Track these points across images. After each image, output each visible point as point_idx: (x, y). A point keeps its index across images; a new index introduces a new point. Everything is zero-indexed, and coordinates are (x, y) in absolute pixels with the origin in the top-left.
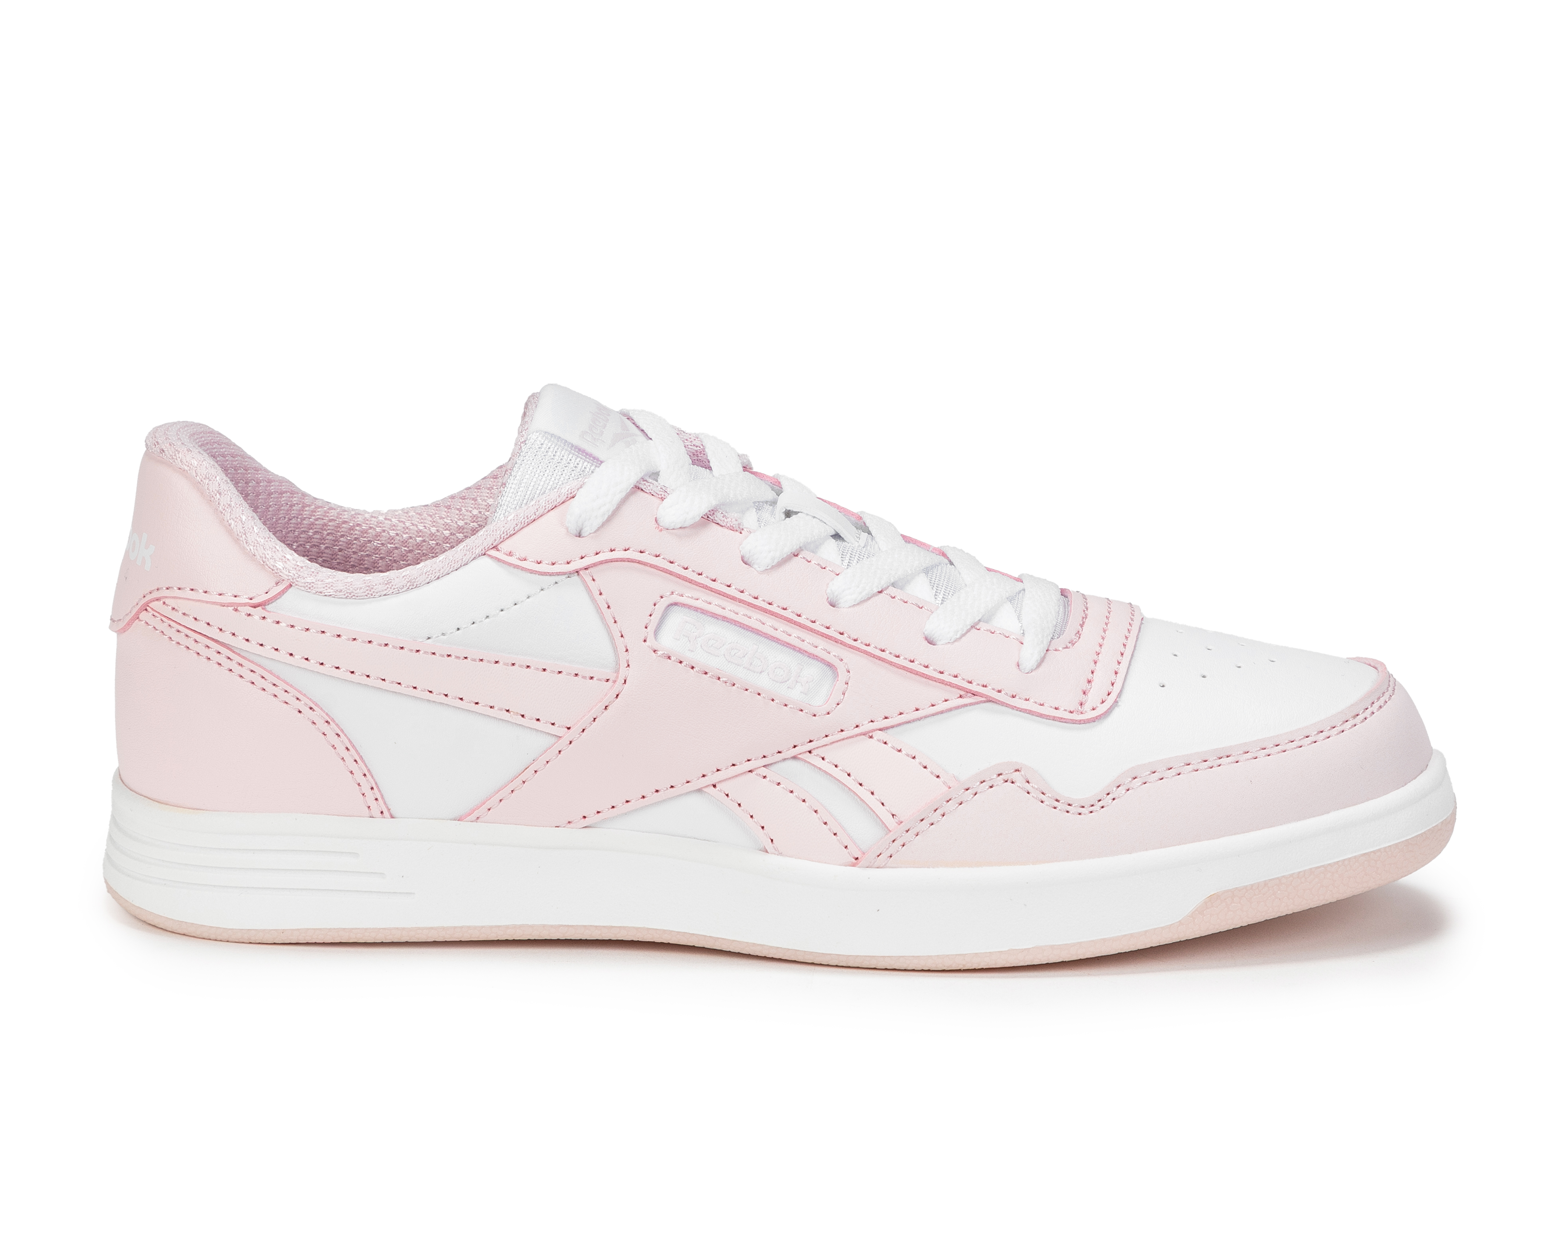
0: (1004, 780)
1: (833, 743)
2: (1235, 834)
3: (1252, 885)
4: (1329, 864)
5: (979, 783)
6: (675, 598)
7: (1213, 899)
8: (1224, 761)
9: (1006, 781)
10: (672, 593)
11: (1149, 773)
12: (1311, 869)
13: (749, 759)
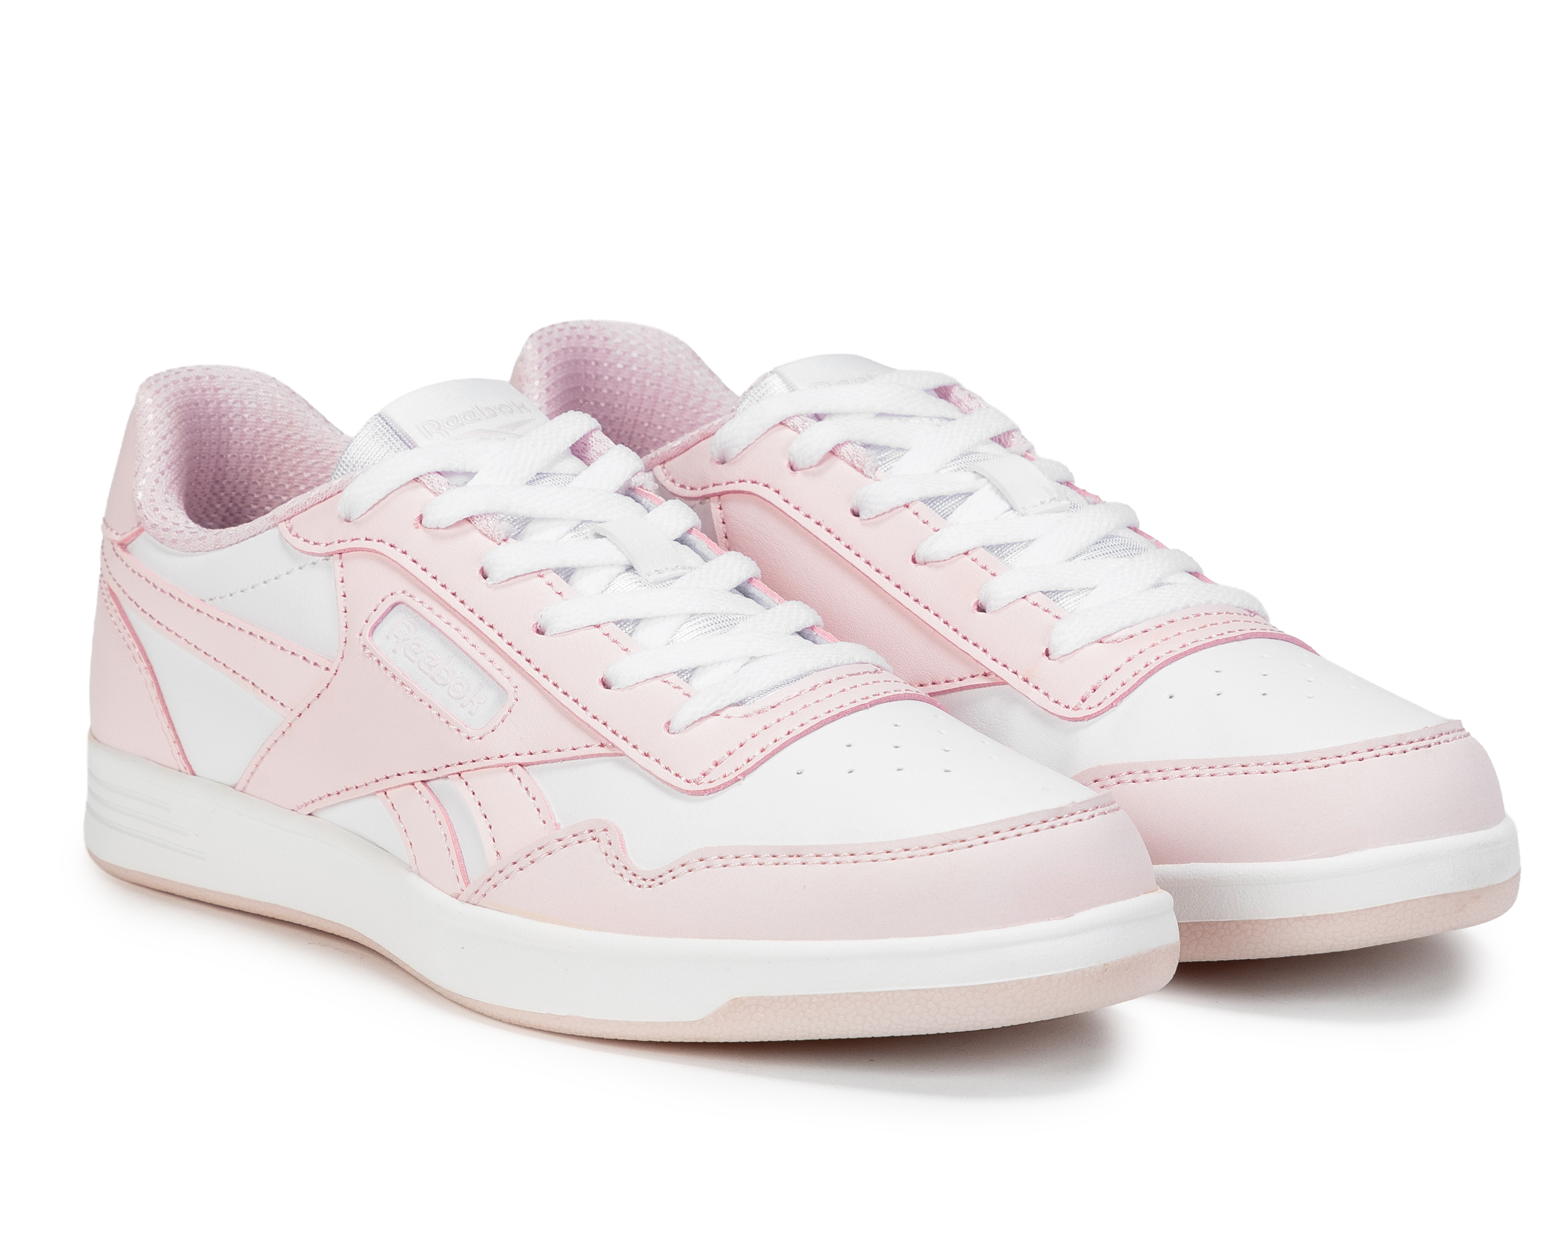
0: (592, 837)
1: (477, 769)
2: (776, 939)
3: (779, 997)
4: (869, 993)
5: (571, 836)
6: (405, 598)
7: (736, 1004)
8: (794, 859)
9: (594, 839)
10: (404, 592)
11: (716, 857)
12: (847, 993)
13: (412, 771)
